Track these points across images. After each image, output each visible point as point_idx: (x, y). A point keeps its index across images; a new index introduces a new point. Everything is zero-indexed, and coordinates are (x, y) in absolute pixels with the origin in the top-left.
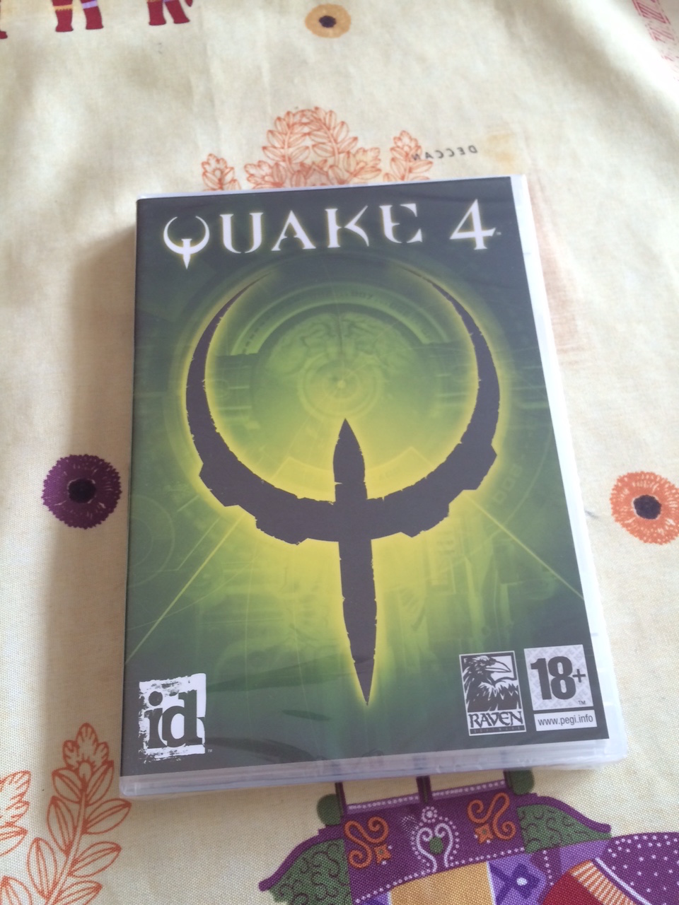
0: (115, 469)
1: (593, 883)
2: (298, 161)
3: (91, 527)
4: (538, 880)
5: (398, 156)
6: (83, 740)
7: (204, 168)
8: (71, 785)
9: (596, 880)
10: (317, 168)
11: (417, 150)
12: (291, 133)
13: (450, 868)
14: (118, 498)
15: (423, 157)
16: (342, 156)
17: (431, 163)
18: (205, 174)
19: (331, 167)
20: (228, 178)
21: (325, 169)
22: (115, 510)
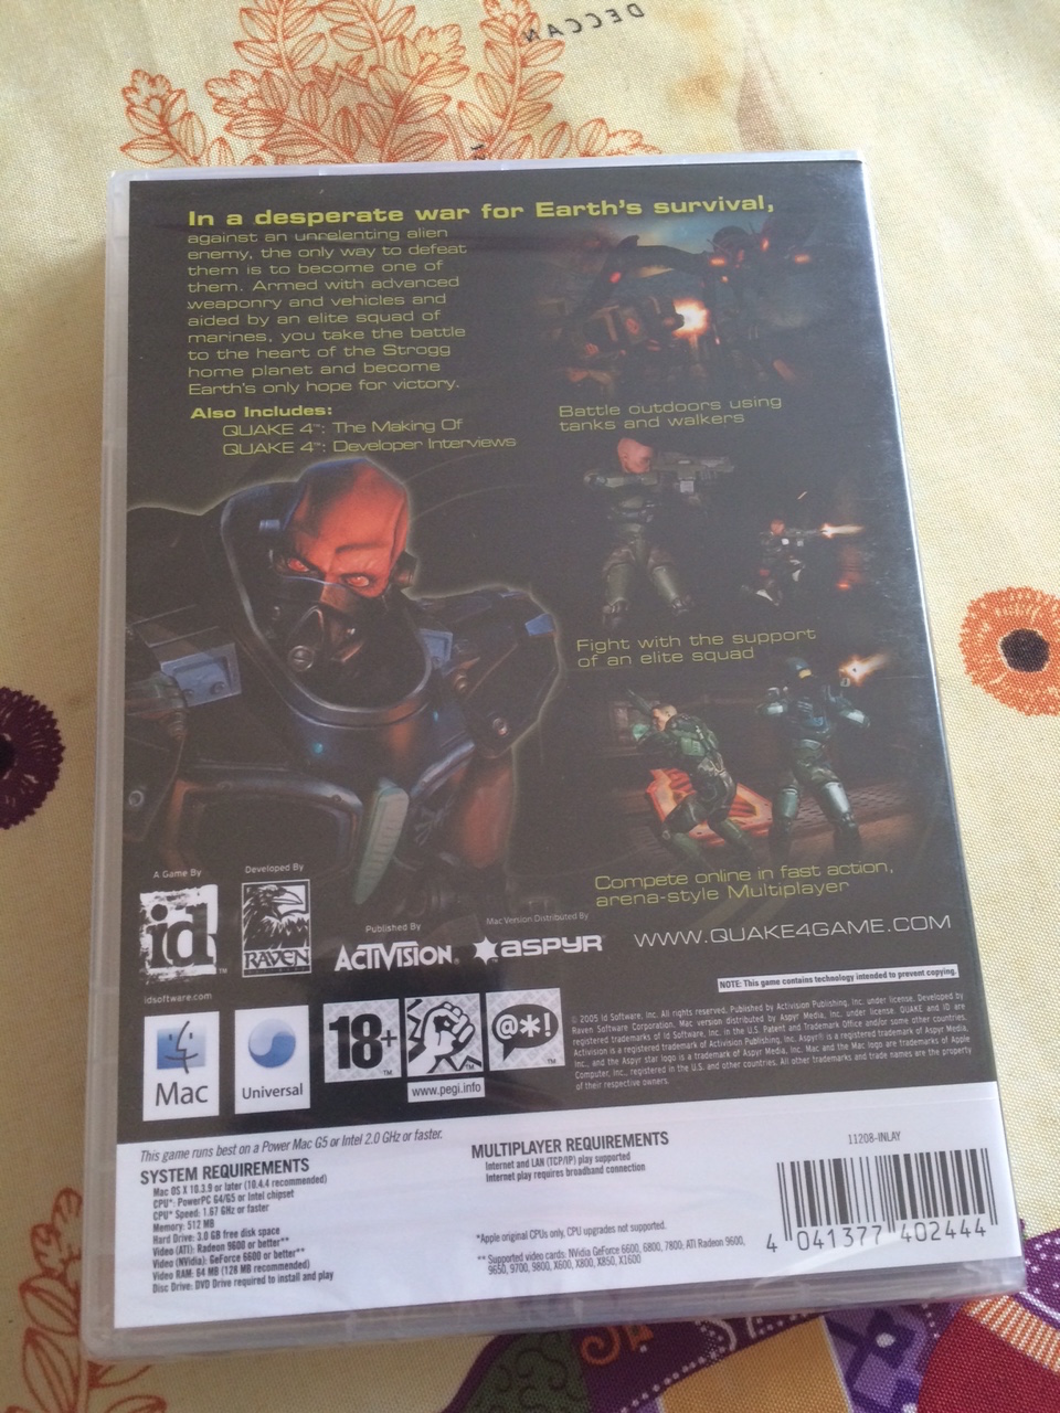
0: (44, 707)
1: (1005, 1323)
2: (307, 63)
3: (16, 823)
4: (912, 1333)
5: (497, 37)
6: (65, 1221)
7: (128, 99)
8: (57, 1305)
9: (1010, 1316)
10: (345, 74)
11: (531, 21)
12: (286, 10)
13: (760, 1338)
14: (60, 760)
15: (544, 34)
16: (390, 45)
17: (560, 43)
18: (130, 110)
19: (372, 69)
20: (177, 111)
21: (362, 75)
22: (57, 783)
